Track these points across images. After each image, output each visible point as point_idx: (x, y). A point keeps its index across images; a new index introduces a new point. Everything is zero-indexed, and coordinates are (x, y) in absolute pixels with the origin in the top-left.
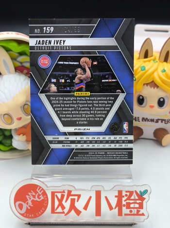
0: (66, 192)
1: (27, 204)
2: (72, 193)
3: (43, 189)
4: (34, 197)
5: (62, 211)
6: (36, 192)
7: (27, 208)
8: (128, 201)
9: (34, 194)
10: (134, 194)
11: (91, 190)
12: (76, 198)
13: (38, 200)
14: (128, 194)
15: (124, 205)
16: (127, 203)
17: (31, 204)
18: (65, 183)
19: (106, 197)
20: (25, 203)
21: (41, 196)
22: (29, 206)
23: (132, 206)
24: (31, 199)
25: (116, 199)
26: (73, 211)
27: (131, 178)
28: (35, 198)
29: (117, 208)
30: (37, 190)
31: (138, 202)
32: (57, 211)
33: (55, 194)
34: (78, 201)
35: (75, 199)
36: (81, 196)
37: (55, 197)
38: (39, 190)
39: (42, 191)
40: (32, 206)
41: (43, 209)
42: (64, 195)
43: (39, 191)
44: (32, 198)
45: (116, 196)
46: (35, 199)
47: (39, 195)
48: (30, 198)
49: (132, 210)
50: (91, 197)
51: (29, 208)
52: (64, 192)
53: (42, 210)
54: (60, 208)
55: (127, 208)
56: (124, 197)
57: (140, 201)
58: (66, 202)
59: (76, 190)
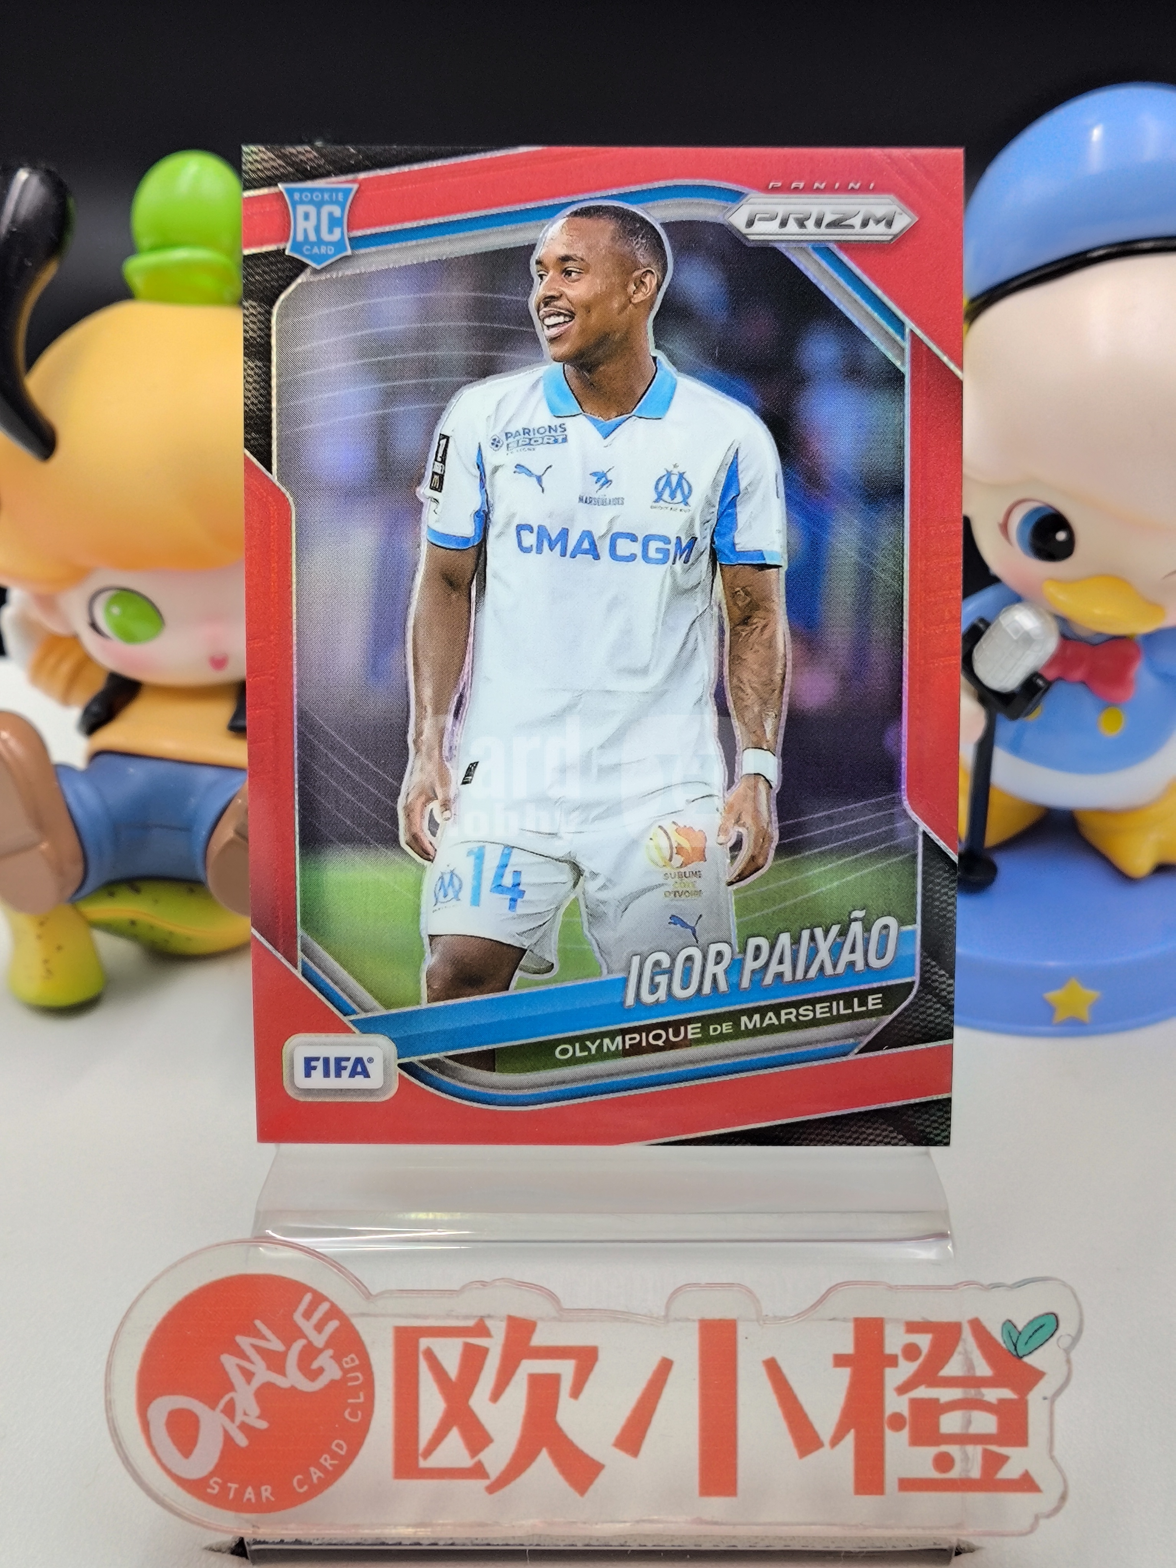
0: (498, 1330)
1: (230, 1411)
2: (538, 1340)
3: (335, 1312)
4: (276, 1362)
5: (465, 1461)
6: (289, 1333)
7: (228, 1439)
8: (923, 1392)
9: (275, 1345)
10: (968, 1341)
11: (667, 1318)
12: (566, 1369)
13: (306, 1386)
14: (924, 1341)
15: (897, 1422)
16: (914, 1403)
17: (254, 1410)
18: (487, 1271)
19: (772, 1367)
20: (213, 1407)
21: (325, 1360)
22: (245, 1428)
23: (950, 1423)
24: (256, 1383)
25: (844, 1374)
26: (544, 1459)
27: (942, 1236)
28: (281, 1371)
29: (849, 1439)
30: (298, 1317)
31: (992, 1395)
32: (437, 1460)
33: (424, 1343)
34: (576, 1391)
35: (554, 1380)
36: (601, 1355)
37: (424, 1367)
38: (307, 1315)
39: (333, 1325)
40: (263, 1425)
41: (339, 1446)
42: (484, 1352)
43: (307, 1327)
44: (263, 1374)
45: (840, 1360)
46: (282, 1382)
47: (309, 1353)
48: (248, 1376)
49: (954, 1450)
50: (665, 1367)
51: (242, 1441)
52: (481, 1330)
53: (334, 1455)
54: (454, 1437)
55: (916, 1440)
56: (892, 1361)
57: (1007, 1394)
58: (496, 1395)
59: (564, 1315)
